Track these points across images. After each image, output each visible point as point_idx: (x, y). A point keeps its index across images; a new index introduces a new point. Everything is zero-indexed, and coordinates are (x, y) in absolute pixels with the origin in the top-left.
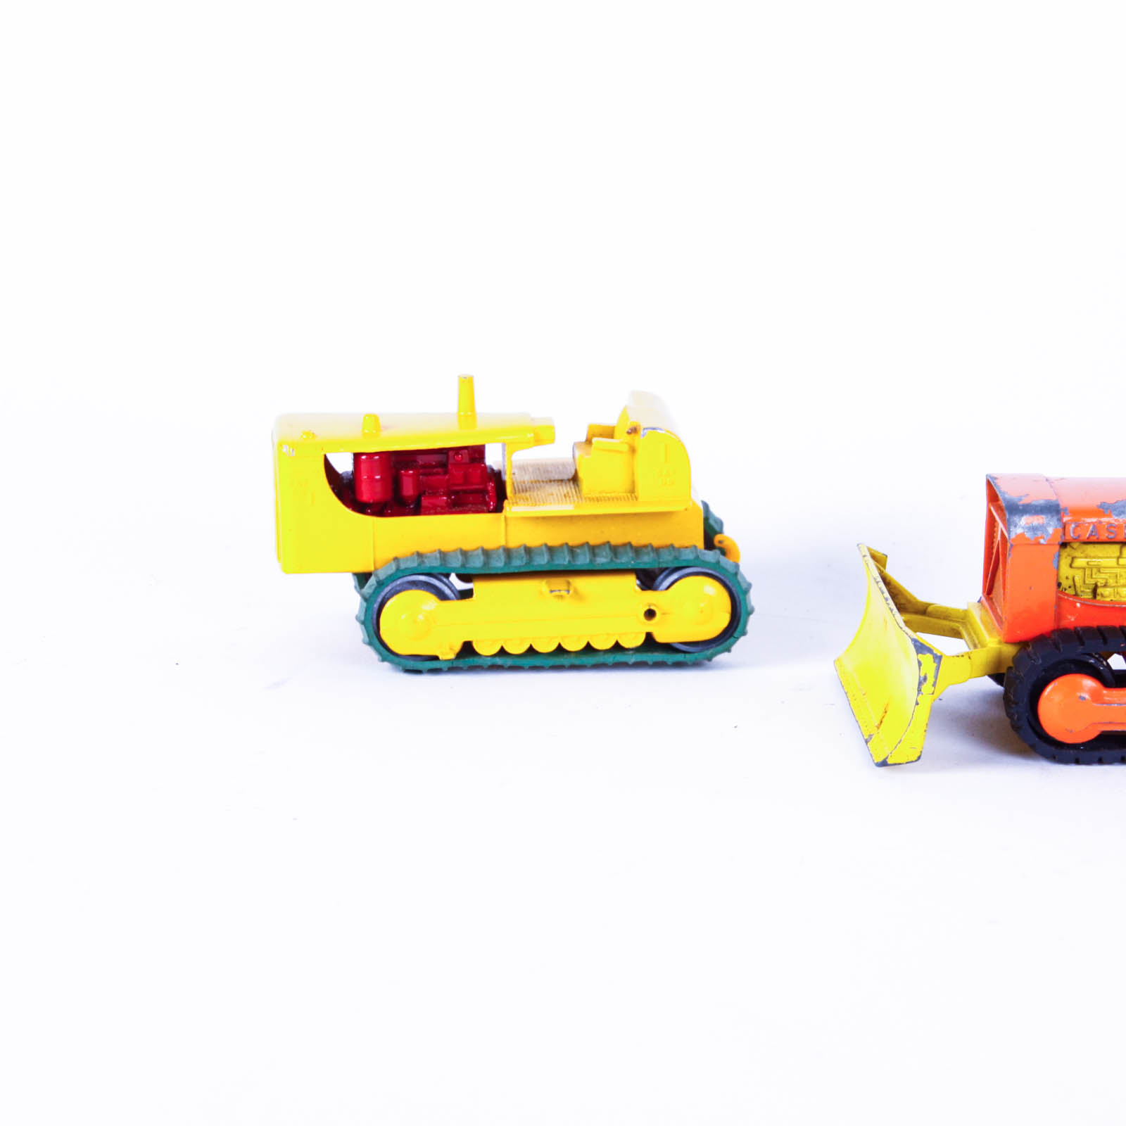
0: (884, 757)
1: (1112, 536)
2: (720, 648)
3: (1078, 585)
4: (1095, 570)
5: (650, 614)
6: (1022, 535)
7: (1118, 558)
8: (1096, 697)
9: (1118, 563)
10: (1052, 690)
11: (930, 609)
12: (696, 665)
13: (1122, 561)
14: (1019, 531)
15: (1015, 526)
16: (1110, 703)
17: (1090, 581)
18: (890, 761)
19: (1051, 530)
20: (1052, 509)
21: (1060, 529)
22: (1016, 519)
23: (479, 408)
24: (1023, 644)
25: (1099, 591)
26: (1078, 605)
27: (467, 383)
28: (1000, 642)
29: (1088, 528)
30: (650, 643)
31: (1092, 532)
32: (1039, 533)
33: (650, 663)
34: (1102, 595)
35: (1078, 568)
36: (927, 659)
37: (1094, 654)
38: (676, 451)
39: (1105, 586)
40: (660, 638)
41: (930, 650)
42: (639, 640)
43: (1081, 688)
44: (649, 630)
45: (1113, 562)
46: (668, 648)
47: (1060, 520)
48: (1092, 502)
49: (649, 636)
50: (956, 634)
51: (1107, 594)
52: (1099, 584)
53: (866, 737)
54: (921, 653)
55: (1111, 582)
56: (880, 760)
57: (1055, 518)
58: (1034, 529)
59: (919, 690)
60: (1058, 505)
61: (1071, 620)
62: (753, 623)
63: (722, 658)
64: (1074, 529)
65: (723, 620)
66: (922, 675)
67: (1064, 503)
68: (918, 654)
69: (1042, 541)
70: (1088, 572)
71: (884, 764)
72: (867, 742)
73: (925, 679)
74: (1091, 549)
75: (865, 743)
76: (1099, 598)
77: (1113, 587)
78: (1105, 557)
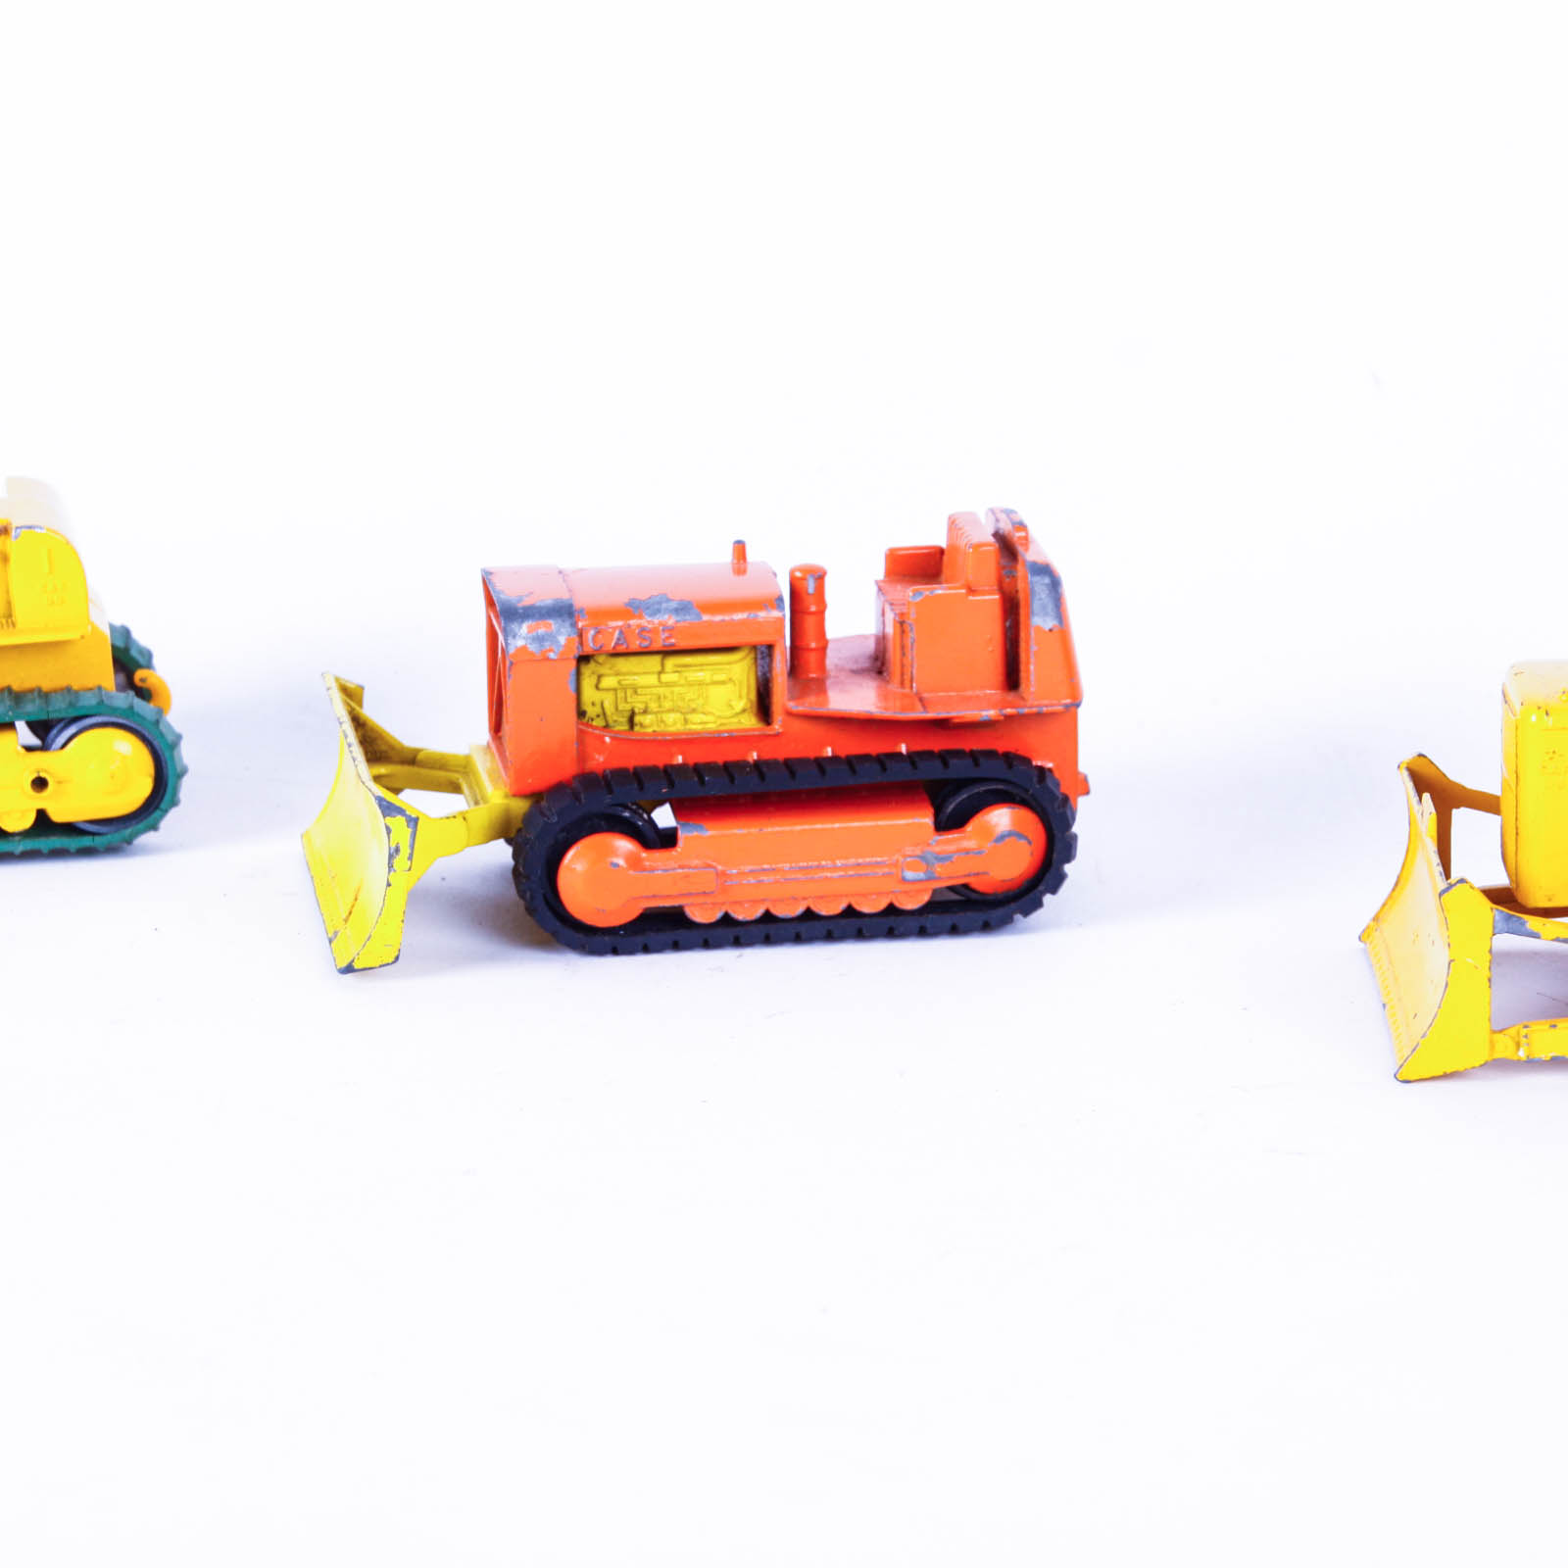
0: (349, 961)
1: (646, 644)
2: (141, 826)
3: (608, 713)
4: (629, 692)
5: (40, 784)
6: (524, 648)
7: (660, 673)
8: (634, 863)
9: (659, 681)
10: (575, 855)
12: (112, 850)
13: (665, 678)
14: (520, 643)
15: (514, 637)
16: (653, 870)
17: (625, 707)
18: (356, 966)
19: (562, 640)
20: (564, 611)
21: (575, 637)
22: (514, 626)
24: (536, 797)
25: (637, 719)
26: (607, 739)
28: (506, 796)
29: (612, 634)
30: (43, 823)
31: (619, 639)
32: (547, 645)
33: (45, 851)
34: (641, 725)
35: (608, 690)
36: (398, 823)
37: (630, 805)
38: (64, 556)
39: (645, 712)
40: (58, 816)
41: (401, 811)
42: (28, 821)
43: (614, 852)
44: (41, 806)
45: (652, 679)
46: (70, 829)
47: (574, 625)
48: (619, 599)
49: (41, 815)
50: (455, 788)
51: (648, 724)
52: (637, 710)
53: (330, 935)
54: (389, 815)
55: (653, 706)
56: (343, 964)
57: (568, 624)
58: (539, 639)
59: (391, 867)
60: (571, 606)
61: (599, 761)
62: (187, 789)
63: (147, 838)
64: (594, 637)
65: (144, 788)
66: (393, 846)
67: (581, 601)
68: (384, 817)
69: (552, 655)
70: (620, 694)
71: (349, 969)
72: (330, 941)
73: (397, 850)
74: (623, 664)
75: (328, 944)
76: (637, 729)
77: (656, 713)
78: (642, 673)
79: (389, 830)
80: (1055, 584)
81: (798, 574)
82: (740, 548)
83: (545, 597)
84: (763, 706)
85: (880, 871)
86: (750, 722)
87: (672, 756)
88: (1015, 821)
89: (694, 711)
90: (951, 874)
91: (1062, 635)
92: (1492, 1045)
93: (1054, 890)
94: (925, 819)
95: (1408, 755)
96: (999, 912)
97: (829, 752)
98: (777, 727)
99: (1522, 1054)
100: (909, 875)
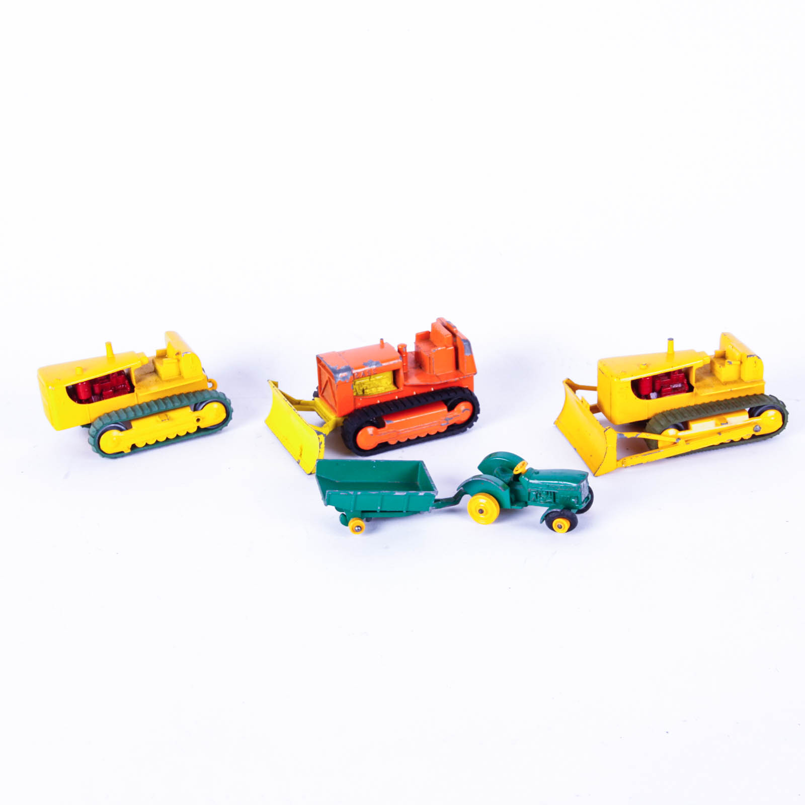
1: (370, 373)
2: (224, 425)
3: (357, 390)
4: (362, 385)
5: (198, 420)
6: (340, 381)
8: (374, 432)
9: (370, 381)
10: (360, 434)
11: (301, 402)
13: (371, 379)
14: (339, 380)
15: (338, 378)
16: (381, 434)
17: (361, 388)
19: (349, 377)
20: (348, 369)
21: (352, 376)
22: (337, 375)
23: (115, 352)
24: (345, 416)
25: (365, 391)
26: (361, 399)
27: (109, 345)
28: (336, 417)
30: (199, 429)
31: (363, 373)
32: (346, 379)
33: (199, 436)
34: (367, 393)
35: (357, 385)
36: (321, 435)
39: (367, 389)
40: (202, 426)
41: (321, 433)
42: (195, 429)
43: (370, 431)
44: (198, 425)
45: (368, 380)
46: (206, 429)
47: (352, 372)
48: (361, 363)
49: (198, 427)
50: (313, 410)
52: (365, 388)
55: (368, 387)
56: (309, 473)
57: (350, 372)
58: (343, 378)
59: (320, 448)
60: (350, 368)
61: (359, 405)
64: (357, 375)
65: (224, 416)
67: (351, 366)
68: (318, 435)
69: (347, 381)
70: (360, 386)
71: (311, 474)
72: (298, 462)
73: (321, 443)
74: (360, 380)
75: (297, 464)
76: (365, 393)
77: (370, 389)
78: (365, 380)
79: (319, 438)
80: (470, 345)
81: (400, 347)
82: (382, 340)
83: (343, 367)
84: (395, 382)
85: (435, 424)
86: (393, 388)
87: (377, 401)
88: (465, 406)
89: (378, 386)
90: (451, 422)
91: (472, 357)
92: (618, 464)
93: (476, 421)
94: (445, 409)
95: (564, 378)
96: (463, 429)
97: (415, 393)
98: (401, 388)
99: (624, 465)
100: (443, 424)
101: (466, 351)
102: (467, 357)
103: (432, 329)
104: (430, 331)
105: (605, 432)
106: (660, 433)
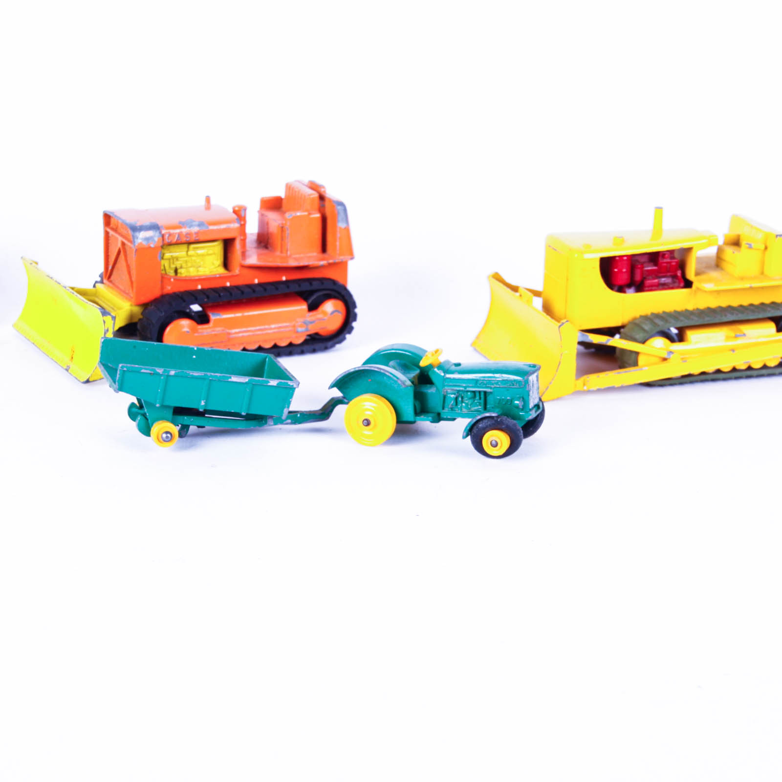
0: (88, 378)
1: (188, 239)
3: (167, 269)
4: (175, 260)
6: (141, 243)
7: (187, 252)
8: (194, 330)
9: (187, 254)
10: (172, 326)
13: (189, 253)
14: (139, 241)
15: (137, 238)
17: (173, 266)
18: (91, 380)
19: (156, 239)
20: (155, 227)
21: (161, 238)
22: (137, 234)
24: (145, 306)
25: (179, 271)
28: (131, 305)
29: (175, 236)
31: (178, 238)
32: (150, 241)
34: (181, 273)
35: (166, 259)
36: (108, 319)
39: (181, 267)
41: (109, 314)
43: (183, 327)
45: (184, 254)
47: (160, 232)
48: (175, 221)
51: (183, 273)
52: (178, 267)
53: (65, 367)
54: (105, 316)
55: (184, 265)
56: (85, 379)
57: (158, 232)
58: (147, 239)
60: (158, 225)
61: (169, 289)
64: (168, 237)
66: (106, 329)
67: (160, 223)
68: (103, 316)
69: (152, 246)
70: (171, 261)
71: (88, 381)
72: (67, 370)
73: (108, 330)
74: (172, 248)
75: (66, 372)
76: (179, 275)
77: (186, 268)
78: (179, 252)
79: (104, 322)
80: (345, 210)
81: (237, 209)
82: (208, 199)
83: (147, 223)
84: (226, 264)
85: (287, 329)
86: (221, 270)
87: (197, 286)
88: (335, 306)
89: (200, 267)
90: (312, 329)
91: (347, 230)
92: (576, 385)
93: (350, 332)
94: (304, 307)
96: (330, 343)
97: (256, 281)
98: (237, 271)
99: (586, 388)
100: (300, 329)
101: (340, 218)
102: (340, 228)
103: (286, 196)
104: (283, 196)
105: (560, 326)
106: (644, 342)
